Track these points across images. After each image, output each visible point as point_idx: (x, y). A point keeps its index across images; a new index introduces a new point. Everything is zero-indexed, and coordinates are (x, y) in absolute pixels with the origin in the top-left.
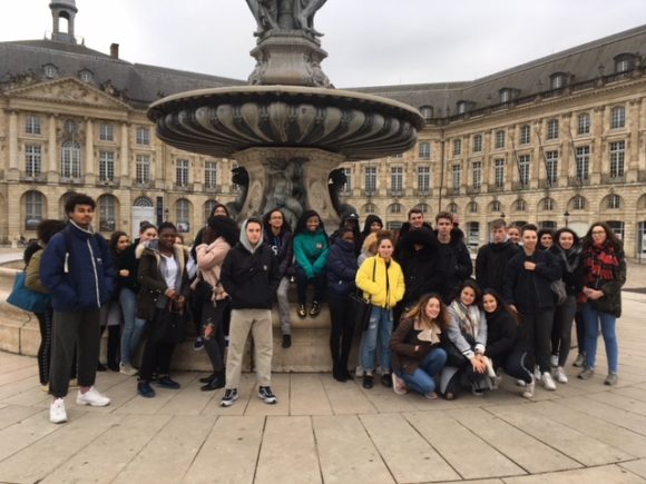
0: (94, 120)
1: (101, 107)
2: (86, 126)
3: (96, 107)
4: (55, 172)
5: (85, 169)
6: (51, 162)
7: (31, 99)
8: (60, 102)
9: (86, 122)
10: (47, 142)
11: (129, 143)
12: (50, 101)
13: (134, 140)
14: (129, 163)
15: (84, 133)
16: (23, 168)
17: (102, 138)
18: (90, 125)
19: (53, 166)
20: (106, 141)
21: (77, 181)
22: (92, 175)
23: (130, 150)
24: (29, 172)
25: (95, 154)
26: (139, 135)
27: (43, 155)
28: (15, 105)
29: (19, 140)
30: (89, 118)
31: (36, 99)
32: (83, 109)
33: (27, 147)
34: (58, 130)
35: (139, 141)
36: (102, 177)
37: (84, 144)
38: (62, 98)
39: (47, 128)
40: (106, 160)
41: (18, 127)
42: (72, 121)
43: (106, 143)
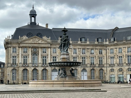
0: (41, 48)
1: (43, 44)
2: (39, 49)
3: (42, 44)
4: (31, 63)
5: (38, 62)
6: (29, 60)
7: (25, 43)
8: (32, 43)
9: (39, 48)
10: (29, 55)
11: (51, 53)
12: (30, 43)
13: (52, 52)
14: (51, 59)
15: (38, 51)
16: (23, 63)
17: (43, 52)
18: (40, 49)
19: (30, 62)
20: (44, 53)
21: (36, 65)
22: (40, 63)
23: (51, 55)
24: (24, 64)
25: (41, 57)
26: (53, 50)
27: (28, 59)
28: (21, 45)
29: (22, 55)
30: (40, 47)
31: (26, 43)
32: (38, 45)
33: (24, 57)
34: (32, 51)
35: (53, 52)
36: (43, 64)
37: (38, 55)
38: (33, 42)
39: (29, 51)
40: (44, 59)
41: (22, 51)
42: (35, 48)
43: (44, 54)
